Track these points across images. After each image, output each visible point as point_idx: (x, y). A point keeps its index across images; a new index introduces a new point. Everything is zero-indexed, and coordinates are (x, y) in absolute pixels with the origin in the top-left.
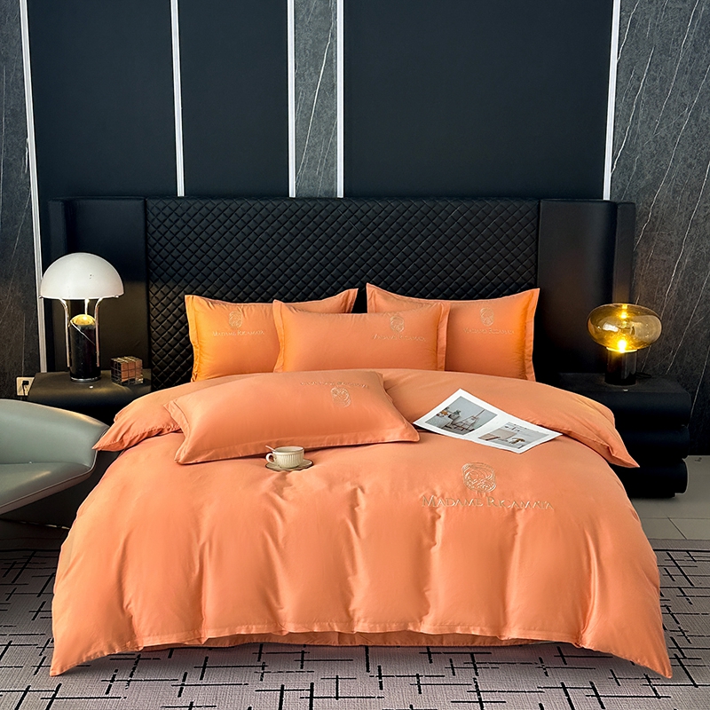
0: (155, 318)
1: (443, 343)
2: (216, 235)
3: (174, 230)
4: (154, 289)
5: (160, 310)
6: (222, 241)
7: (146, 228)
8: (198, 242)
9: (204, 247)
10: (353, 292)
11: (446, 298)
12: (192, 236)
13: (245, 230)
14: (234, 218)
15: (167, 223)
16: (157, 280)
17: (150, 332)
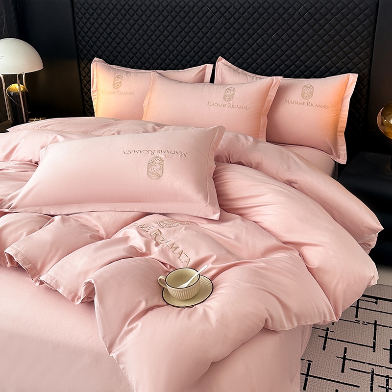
0: (85, 86)
2: (120, 26)
3: (92, 21)
4: (83, 65)
6: (125, 31)
7: (74, 18)
8: (109, 30)
9: (113, 35)
12: (104, 26)
13: (140, 22)
14: (131, 12)
15: (87, 15)
16: (83, 58)
17: (83, 97)
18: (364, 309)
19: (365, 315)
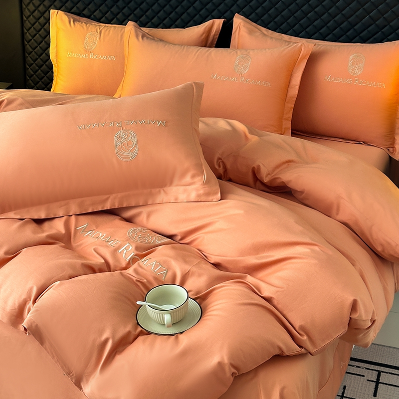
0: (28, 30)
1: (294, 91)
5: (32, 22)
10: (218, 23)
11: (309, 36)
17: (24, 46)
18: (386, 384)
19: (388, 393)
